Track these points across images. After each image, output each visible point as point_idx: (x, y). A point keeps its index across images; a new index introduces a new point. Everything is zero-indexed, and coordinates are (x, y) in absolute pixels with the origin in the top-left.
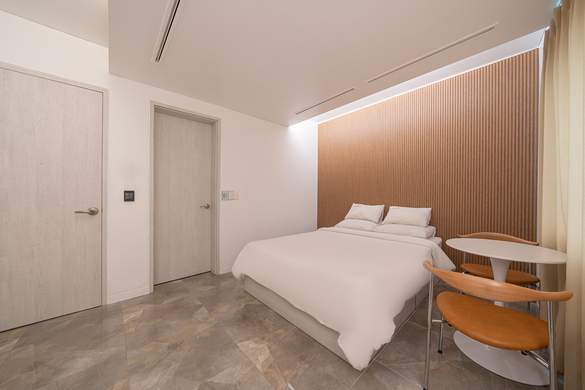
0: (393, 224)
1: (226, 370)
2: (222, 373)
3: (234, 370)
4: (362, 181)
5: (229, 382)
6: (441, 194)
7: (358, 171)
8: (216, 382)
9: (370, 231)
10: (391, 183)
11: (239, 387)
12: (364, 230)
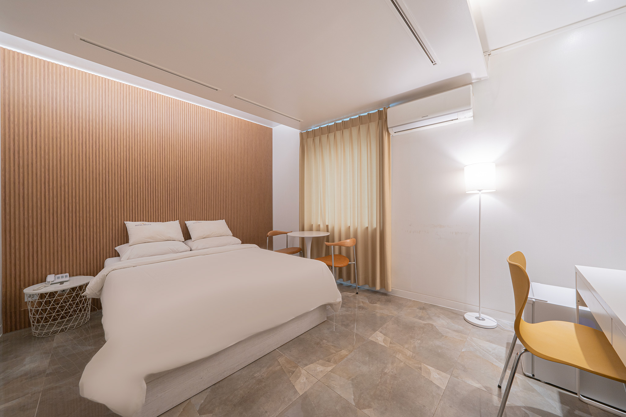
0: (204, 238)
1: (339, 393)
2: (342, 395)
3: (337, 386)
5: (351, 386)
8: (353, 397)
9: (186, 251)
11: (353, 377)
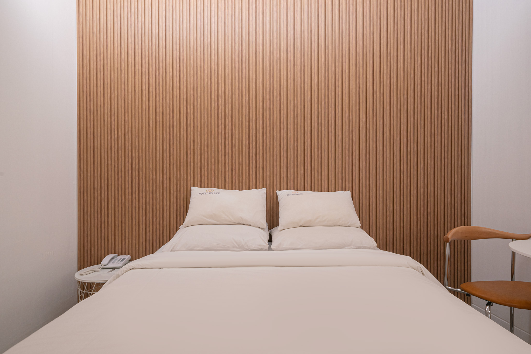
0: (301, 226)
4: (213, 135)
6: (364, 166)
7: (203, 110)
10: (278, 142)
12: (246, 250)
